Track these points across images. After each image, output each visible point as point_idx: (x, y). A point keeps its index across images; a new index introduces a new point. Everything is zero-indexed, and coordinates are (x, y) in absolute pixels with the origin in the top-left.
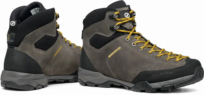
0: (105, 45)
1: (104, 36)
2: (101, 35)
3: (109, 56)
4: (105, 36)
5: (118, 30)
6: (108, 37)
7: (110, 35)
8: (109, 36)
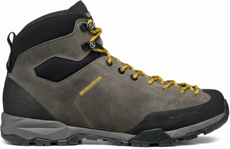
0: (73, 75)
1: (70, 60)
2: (66, 58)
3: (82, 93)
4: (72, 59)
5: (94, 50)
6: (78, 62)
7: (81, 59)
8: (79, 60)
